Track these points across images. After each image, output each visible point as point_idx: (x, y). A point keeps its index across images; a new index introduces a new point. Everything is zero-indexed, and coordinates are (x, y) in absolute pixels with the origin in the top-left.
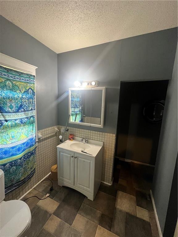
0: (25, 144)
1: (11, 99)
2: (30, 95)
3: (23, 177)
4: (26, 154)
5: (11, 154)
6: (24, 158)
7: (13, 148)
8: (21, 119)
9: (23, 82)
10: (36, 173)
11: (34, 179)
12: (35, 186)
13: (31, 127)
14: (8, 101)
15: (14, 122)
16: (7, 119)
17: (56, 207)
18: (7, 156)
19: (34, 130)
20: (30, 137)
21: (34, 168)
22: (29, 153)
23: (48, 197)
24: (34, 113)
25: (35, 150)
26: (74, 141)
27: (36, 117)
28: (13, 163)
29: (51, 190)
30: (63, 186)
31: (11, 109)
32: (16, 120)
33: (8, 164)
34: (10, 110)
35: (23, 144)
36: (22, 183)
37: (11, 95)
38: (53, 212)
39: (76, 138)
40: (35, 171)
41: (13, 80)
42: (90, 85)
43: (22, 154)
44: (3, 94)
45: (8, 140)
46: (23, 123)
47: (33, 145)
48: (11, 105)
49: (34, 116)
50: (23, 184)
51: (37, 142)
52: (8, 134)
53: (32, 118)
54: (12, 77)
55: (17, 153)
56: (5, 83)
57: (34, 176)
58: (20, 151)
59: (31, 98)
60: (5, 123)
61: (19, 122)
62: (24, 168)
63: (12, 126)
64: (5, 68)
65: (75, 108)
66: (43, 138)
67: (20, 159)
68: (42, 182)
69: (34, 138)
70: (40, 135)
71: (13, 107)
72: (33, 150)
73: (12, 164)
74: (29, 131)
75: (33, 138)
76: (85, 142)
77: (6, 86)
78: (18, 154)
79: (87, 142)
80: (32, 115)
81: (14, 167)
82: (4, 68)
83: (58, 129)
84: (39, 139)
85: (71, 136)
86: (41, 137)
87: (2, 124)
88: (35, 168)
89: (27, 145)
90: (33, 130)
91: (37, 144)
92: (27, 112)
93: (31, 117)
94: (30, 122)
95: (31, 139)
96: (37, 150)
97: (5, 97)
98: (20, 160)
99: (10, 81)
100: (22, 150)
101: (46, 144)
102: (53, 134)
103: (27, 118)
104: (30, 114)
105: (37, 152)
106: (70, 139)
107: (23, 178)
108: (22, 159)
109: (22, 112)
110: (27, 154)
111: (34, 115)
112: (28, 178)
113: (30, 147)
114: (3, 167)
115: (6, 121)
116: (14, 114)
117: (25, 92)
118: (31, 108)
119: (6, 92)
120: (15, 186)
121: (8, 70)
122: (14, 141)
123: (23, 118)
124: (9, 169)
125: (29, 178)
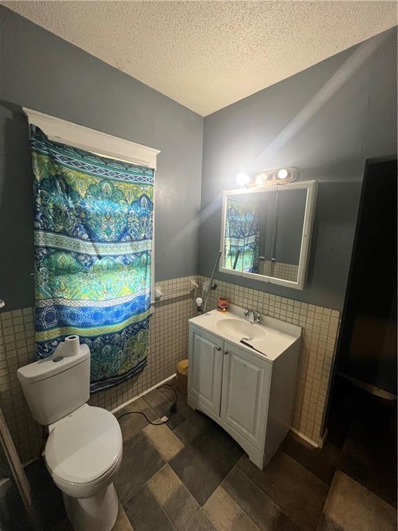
0: (129, 306)
1: (109, 216)
2: (143, 208)
3: (123, 369)
4: (130, 325)
5: (104, 320)
6: (127, 332)
7: (107, 309)
8: (125, 256)
9: (130, 183)
10: (148, 367)
11: (144, 378)
12: (145, 392)
13: (142, 274)
14: (104, 220)
15: (112, 260)
16: (101, 254)
17: (178, 451)
18: (97, 323)
19: (148, 281)
20: (139, 293)
21: (144, 357)
22: (135, 324)
23: (164, 422)
24: (150, 245)
25: (148, 321)
26: (227, 314)
27: (153, 254)
28: (108, 338)
29: (173, 410)
30: (196, 410)
31: (107, 234)
32: (115, 257)
33: (99, 338)
34: (106, 236)
35: (126, 305)
36: (121, 379)
37: (109, 209)
38: (168, 459)
39: (235, 307)
40: (146, 362)
41: (113, 180)
42: (274, 178)
43: (123, 323)
44: (97, 207)
45: (100, 293)
46: (127, 264)
47: (144, 311)
48: (109, 227)
49: (149, 252)
50: (124, 382)
51: (152, 304)
52: (100, 283)
53: (144, 256)
54: (112, 174)
55: (115, 320)
56: (100, 186)
57: (144, 373)
58: (120, 318)
59: (144, 215)
60: (98, 262)
61: (120, 262)
62: (127, 352)
63: (108, 269)
64: (102, 159)
65: (239, 238)
66: (166, 298)
67: (120, 333)
68: (158, 388)
69: (147, 296)
70: (159, 292)
71: (112, 232)
72: (144, 320)
73: (106, 339)
74: (137, 280)
75: (145, 296)
76: (255, 319)
77: (101, 191)
78: (116, 323)
79: (259, 320)
80: (145, 249)
81: (108, 346)
82: (99, 157)
83: (198, 284)
84: (157, 299)
85: (224, 302)
86: (161, 296)
87: (92, 262)
88: (146, 357)
89: (132, 308)
90: (145, 279)
91: (152, 309)
92: (135, 243)
93: (142, 253)
94: (140, 263)
95: (142, 298)
96: (152, 321)
97: (98, 212)
98: (119, 336)
99: (109, 182)
100: (123, 316)
101: (170, 311)
102: (185, 293)
103: (135, 254)
104: (142, 246)
105: (152, 326)
106: (220, 309)
107: (123, 371)
108: (123, 333)
109: (126, 241)
110: (132, 325)
111: (149, 249)
112: (132, 373)
113: (139, 312)
114: (90, 341)
115: (100, 257)
116: (113, 245)
117: (134, 202)
118: (143, 235)
119: (100, 202)
120: (110, 383)
121: (106, 162)
122: (109, 296)
123: (127, 254)
124: (101, 349)
125: (135, 373)
